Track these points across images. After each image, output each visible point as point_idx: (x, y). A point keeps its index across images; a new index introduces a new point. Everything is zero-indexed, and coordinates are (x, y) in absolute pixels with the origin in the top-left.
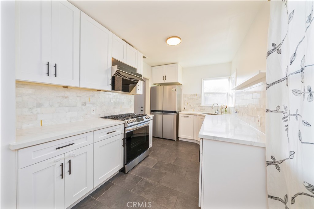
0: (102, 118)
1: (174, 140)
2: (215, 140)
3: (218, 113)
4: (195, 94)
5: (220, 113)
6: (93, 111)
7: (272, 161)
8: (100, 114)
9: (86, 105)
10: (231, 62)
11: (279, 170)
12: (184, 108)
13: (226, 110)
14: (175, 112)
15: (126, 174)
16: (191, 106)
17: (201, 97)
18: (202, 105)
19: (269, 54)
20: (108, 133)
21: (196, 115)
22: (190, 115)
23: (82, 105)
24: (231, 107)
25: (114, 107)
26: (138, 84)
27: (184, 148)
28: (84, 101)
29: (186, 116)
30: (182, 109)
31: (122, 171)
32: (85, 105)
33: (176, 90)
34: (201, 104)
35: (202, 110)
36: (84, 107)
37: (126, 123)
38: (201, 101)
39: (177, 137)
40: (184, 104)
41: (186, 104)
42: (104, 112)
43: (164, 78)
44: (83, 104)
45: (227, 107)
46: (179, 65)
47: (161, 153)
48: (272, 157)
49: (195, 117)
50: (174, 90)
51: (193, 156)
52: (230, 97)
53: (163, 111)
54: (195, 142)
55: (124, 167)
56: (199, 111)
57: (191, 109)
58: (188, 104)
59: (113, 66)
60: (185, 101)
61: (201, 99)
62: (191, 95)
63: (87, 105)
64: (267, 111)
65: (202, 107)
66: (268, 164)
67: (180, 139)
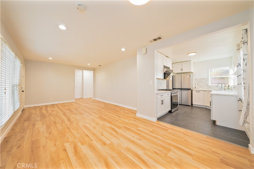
1: (190, 106)
4: (203, 78)
5: (224, 90)
8: (157, 88)
10: (232, 57)
11: (242, 102)
13: (228, 88)
14: (190, 89)
15: (172, 113)
16: (200, 86)
18: (209, 85)
21: (206, 91)
22: (201, 91)
24: (232, 86)
29: (198, 91)
30: (194, 88)
31: (170, 112)
33: (190, 76)
34: (208, 84)
35: (209, 88)
38: (208, 83)
39: (192, 104)
40: (195, 84)
41: (197, 84)
43: (182, 70)
45: (229, 86)
46: (192, 62)
49: (204, 92)
52: (232, 80)
53: (181, 89)
54: (205, 107)
55: (171, 110)
56: (207, 89)
57: (201, 87)
58: (198, 84)
59: (164, 69)
60: (196, 82)
61: (208, 81)
62: (201, 79)
65: (209, 86)
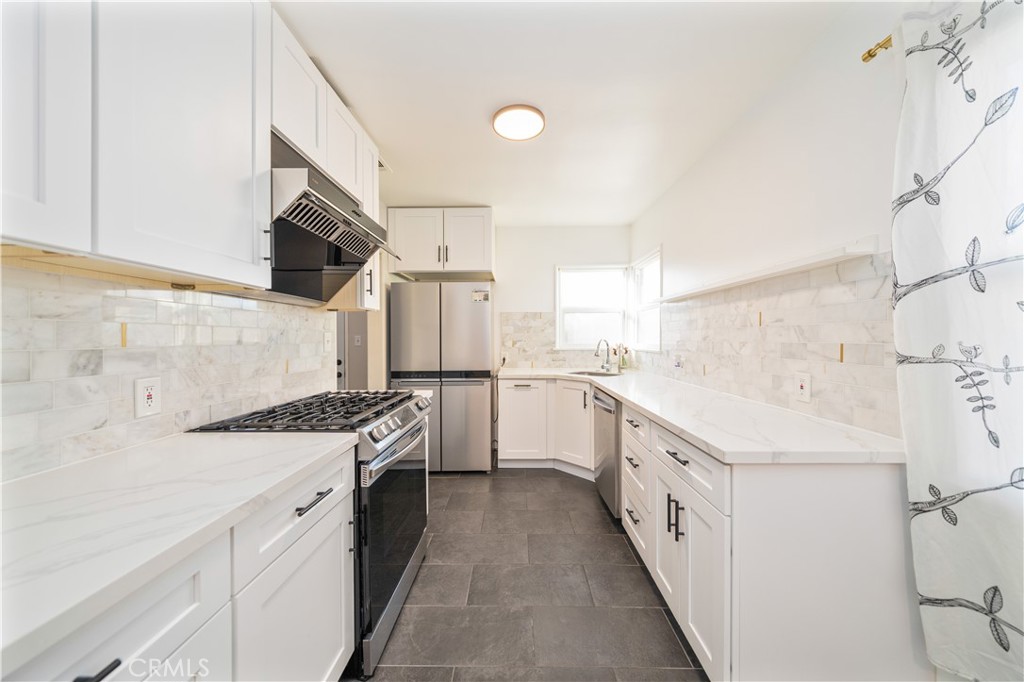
0: (203, 429)
1: (485, 473)
2: (779, 464)
3: (608, 370)
4: (536, 314)
5: (614, 370)
6: (149, 397)
7: (932, 499)
8: (187, 413)
9: (99, 365)
10: (630, 226)
11: (954, 521)
12: (504, 359)
13: (623, 359)
14: (486, 374)
15: (367, 679)
16: (524, 351)
17: (554, 321)
18: (557, 347)
19: (903, 201)
20: (300, 511)
21: (554, 380)
22: (536, 381)
23: (76, 369)
24: (637, 351)
25: (257, 371)
26: (367, 268)
27: (528, 494)
28: (88, 347)
29: (523, 385)
30: (498, 361)
32: (92, 367)
33: (486, 298)
34: (554, 343)
35: (557, 363)
36: (84, 382)
37: (366, 441)
38: (555, 336)
39: (495, 462)
40: (503, 344)
41: (510, 344)
42: (211, 397)
43: (443, 253)
44: (82, 361)
45: (626, 352)
46: (494, 212)
47: (468, 532)
48: (932, 487)
49: (551, 385)
50: (482, 298)
51: (572, 513)
53: (440, 374)
54: (551, 465)
56: (549, 365)
57: (526, 360)
58: (514, 343)
59: (277, 170)
60: (507, 334)
61: (555, 329)
62: (525, 316)
63: (109, 368)
64: (903, 360)
65: (557, 352)
66: (919, 509)
67: (500, 465)
